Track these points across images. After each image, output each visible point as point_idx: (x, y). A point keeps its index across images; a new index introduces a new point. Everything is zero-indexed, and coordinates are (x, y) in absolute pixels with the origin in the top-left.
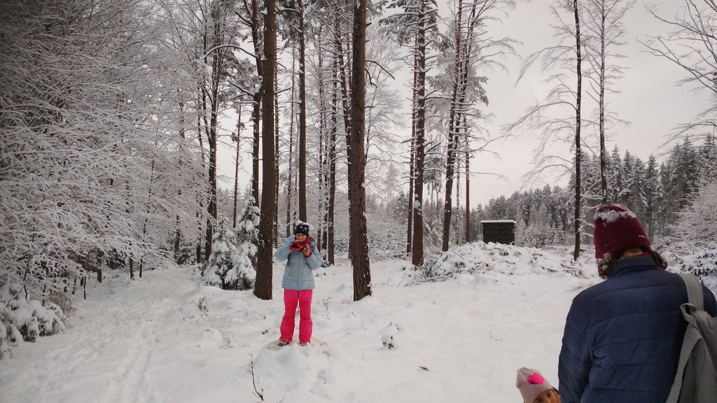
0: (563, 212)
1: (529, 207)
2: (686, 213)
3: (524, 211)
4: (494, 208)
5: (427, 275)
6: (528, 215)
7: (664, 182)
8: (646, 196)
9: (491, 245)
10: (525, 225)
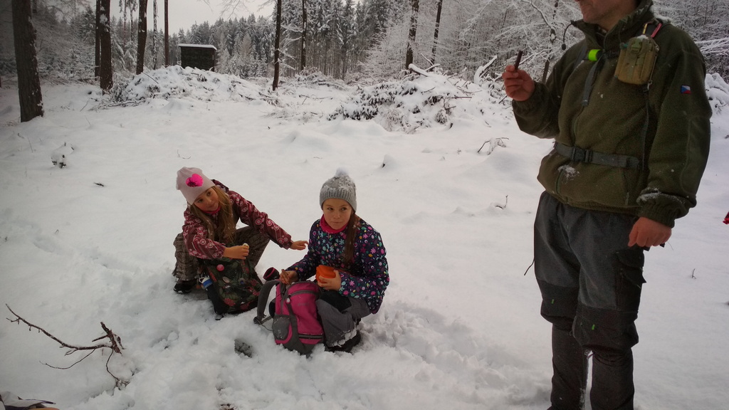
0: (267, 44)
1: (233, 37)
2: (374, 52)
3: (228, 40)
4: (197, 34)
5: (117, 100)
6: (233, 45)
7: (359, 21)
8: (342, 34)
9: (188, 69)
10: (229, 55)
